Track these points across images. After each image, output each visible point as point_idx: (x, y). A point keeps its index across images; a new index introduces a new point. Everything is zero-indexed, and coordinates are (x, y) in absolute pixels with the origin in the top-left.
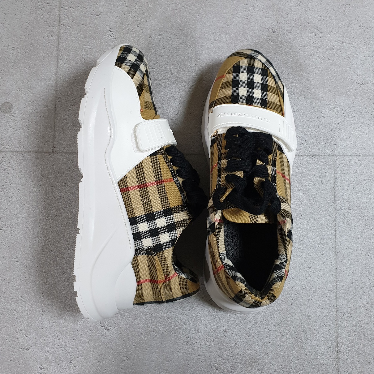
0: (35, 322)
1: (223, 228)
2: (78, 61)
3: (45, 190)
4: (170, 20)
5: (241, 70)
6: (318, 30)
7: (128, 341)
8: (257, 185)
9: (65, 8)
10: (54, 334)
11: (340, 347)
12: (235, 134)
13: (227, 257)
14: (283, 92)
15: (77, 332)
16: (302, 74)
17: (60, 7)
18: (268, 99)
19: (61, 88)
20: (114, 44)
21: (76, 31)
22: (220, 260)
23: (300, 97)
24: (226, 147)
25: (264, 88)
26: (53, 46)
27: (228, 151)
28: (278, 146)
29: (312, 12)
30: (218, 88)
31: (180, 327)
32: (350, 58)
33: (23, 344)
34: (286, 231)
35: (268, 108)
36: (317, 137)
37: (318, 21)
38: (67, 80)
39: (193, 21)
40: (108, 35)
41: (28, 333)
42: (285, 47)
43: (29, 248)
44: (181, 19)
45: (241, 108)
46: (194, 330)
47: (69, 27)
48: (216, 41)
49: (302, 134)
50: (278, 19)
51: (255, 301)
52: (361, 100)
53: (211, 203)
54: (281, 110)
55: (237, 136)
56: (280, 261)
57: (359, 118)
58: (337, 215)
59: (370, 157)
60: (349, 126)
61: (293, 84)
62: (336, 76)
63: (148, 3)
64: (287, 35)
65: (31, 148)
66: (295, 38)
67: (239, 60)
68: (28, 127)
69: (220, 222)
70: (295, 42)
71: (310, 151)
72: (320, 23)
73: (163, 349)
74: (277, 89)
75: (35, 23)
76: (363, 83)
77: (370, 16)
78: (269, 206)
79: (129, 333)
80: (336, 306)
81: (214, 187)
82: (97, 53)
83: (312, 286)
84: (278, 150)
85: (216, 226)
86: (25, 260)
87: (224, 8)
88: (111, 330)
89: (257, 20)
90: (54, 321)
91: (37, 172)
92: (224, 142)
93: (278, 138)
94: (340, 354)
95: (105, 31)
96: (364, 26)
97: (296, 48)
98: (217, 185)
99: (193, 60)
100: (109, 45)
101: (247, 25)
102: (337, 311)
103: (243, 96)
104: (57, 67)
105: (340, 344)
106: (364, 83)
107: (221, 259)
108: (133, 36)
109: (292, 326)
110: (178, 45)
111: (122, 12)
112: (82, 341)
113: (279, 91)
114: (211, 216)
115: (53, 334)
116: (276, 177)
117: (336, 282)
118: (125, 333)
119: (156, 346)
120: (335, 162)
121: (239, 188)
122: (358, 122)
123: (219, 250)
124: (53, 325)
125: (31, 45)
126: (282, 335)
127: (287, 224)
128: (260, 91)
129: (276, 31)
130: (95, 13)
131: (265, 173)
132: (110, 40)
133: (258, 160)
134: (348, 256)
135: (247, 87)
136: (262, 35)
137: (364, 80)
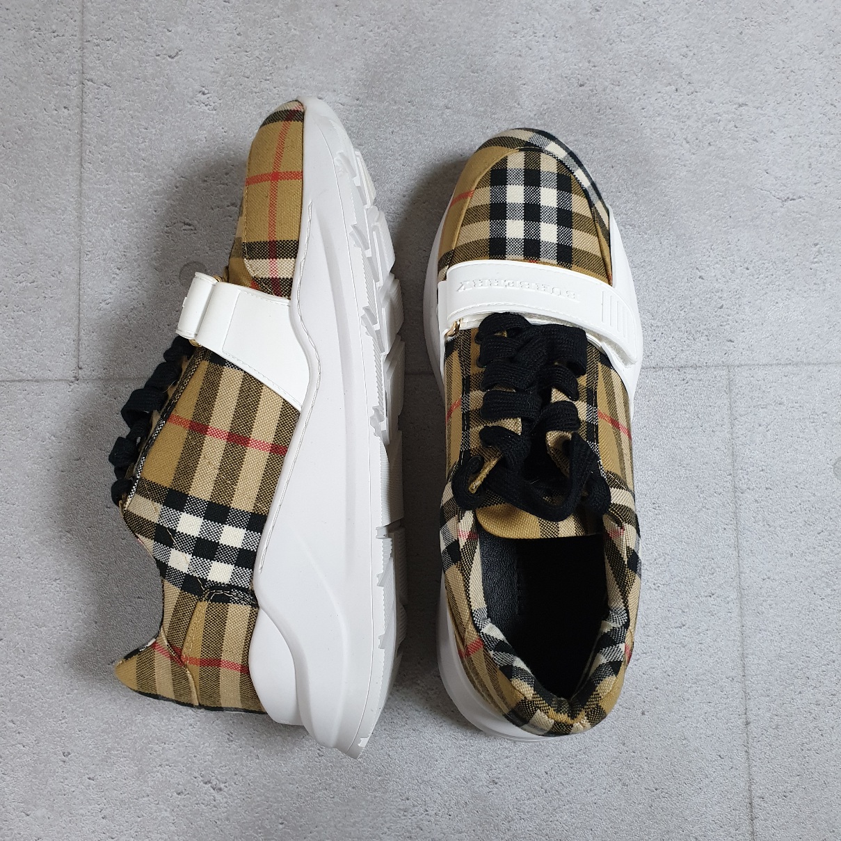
0: (47, 781)
1: (478, 550)
2: (130, 164)
3: (61, 468)
4: (341, 64)
5: (510, 177)
6: (681, 77)
7: (268, 813)
8: (555, 449)
9: (95, 41)
10: (93, 806)
11: (757, 806)
12: (501, 331)
13: (489, 620)
14: (607, 226)
15: (146, 799)
16: (648, 181)
17: (82, 39)
18: (574, 246)
19: (90, 230)
20: (212, 122)
21: (121, 96)
22: (473, 626)
23: (646, 234)
24: (481, 362)
25: (565, 218)
26: (69, 132)
27: (483, 370)
28: (600, 353)
29: (668, 37)
30: (459, 221)
31: (388, 776)
32: (758, 139)
33: (20, 834)
34: (625, 555)
35: (573, 265)
36: (688, 324)
37: (682, 57)
38: (105, 211)
39: (395, 65)
40: (197, 103)
41: (30, 806)
42: (609, 119)
43: (28, 607)
44: (367, 60)
45: (513, 268)
46: (420, 781)
47: (105, 87)
48: (448, 110)
49: (654, 319)
50: (591, 55)
51: (557, 723)
52: (786, 235)
53: (448, 494)
54: (603, 270)
55: (505, 334)
56: (612, 625)
57: (782, 277)
58: (739, 502)
59: (810, 368)
60: (762, 298)
61: (629, 206)
62: (727, 182)
63: (289, 25)
64: (612, 90)
65: (24, 372)
66: (631, 97)
67: (505, 155)
68: (16, 323)
69: (471, 537)
70: (632, 107)
71: (673, 359)
72: (686, 61)
73: (349, 829)
74: (594, 221)
75: (25, 78)
76: (788, 198)
77: (798, 44)
78: (583, 498)
79: (268, 795)
80: (746, 714)
81: (454, 456)
82: (174, 145)
83: (688, 668)
84: (599, 364)
85: (461, 547)
86: (19, 634)
87: (465, 32)
88: (226, 789)
89: (542, 58)
90: (91, 776)
91: (40, 428)
92: (475, 350)
93: (598, 335)
94: (757, 823)
95: (191, 94)
96: (787, 66)
97: (634, 121)
98: (461, 452)
99: (397, 155)
100: (201, 125)
101: (519, 70)
102: (747, 723)
103: (517, 240)
104: (81, 180)
105: (756, 801)
106: (791, 198)
107: (475, 625)
108: (256, 104)
109: (646, 762)
110: (363, 120)
111: (229, 48)
112: (160, 818)
113: (597, 225)
114: (451, 524)
115: (90, 807)
116: (597, 427)
117: (743, 656)
118: (258, 796)
119: (332, 824)
120: (730, 381)
121: (513, 458)
122: (780, 287)
123: (471, 604)
124: (89, 786)
125: (18, 130)
126: (624, 784)
127: (628, 538)
128: (555, 227)
129: (586, 83)
130: (165, 52)
131: (572, 420)
132: (203, 112)
133: (554, 391)
134: (769, 596)
135: (525, 219)
136: (554, 93)
137: (791, 190)
